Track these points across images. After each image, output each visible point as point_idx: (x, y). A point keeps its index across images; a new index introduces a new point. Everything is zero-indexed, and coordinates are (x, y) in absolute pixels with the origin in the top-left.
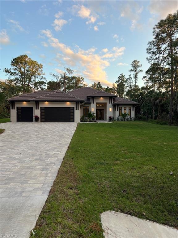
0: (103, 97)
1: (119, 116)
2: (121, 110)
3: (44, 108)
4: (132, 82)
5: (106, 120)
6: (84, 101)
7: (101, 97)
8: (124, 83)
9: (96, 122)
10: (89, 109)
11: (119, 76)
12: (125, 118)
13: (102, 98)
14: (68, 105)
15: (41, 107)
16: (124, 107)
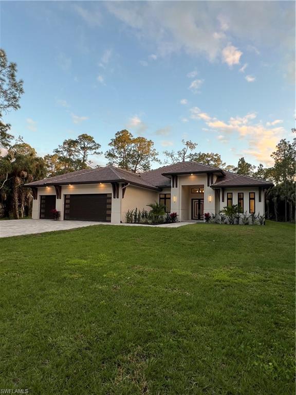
2: (230, 199)
3: (69, 197)
7: (190, 173)
12: (238, 218)
13: (192, 176)
15: (65, 195)
16: (238, 193)
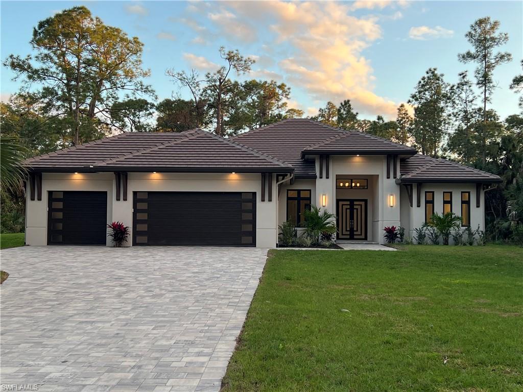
0: (362, 153)
1: (426, 224)
2: (430, 202)
3: (146, 197)
4: (471, 98)
5: (374, 241)
6: (290, 171)
7: (354, 153)
8: (442, 104)
9: (336, 246)
10: (310, 199)
11: (424, 79)
12: (447, 235)
13: (357, 159)
14: (233, 183)
15: (135, 194)
16: (444, 192)
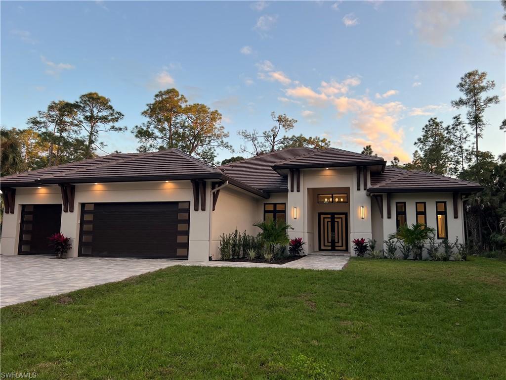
3: (92, 208)
6: (217, 176)
10: (284, 212)
12: (420, 248)
13: (328, 172)
15: (83, 205)
16: (417, 203)
